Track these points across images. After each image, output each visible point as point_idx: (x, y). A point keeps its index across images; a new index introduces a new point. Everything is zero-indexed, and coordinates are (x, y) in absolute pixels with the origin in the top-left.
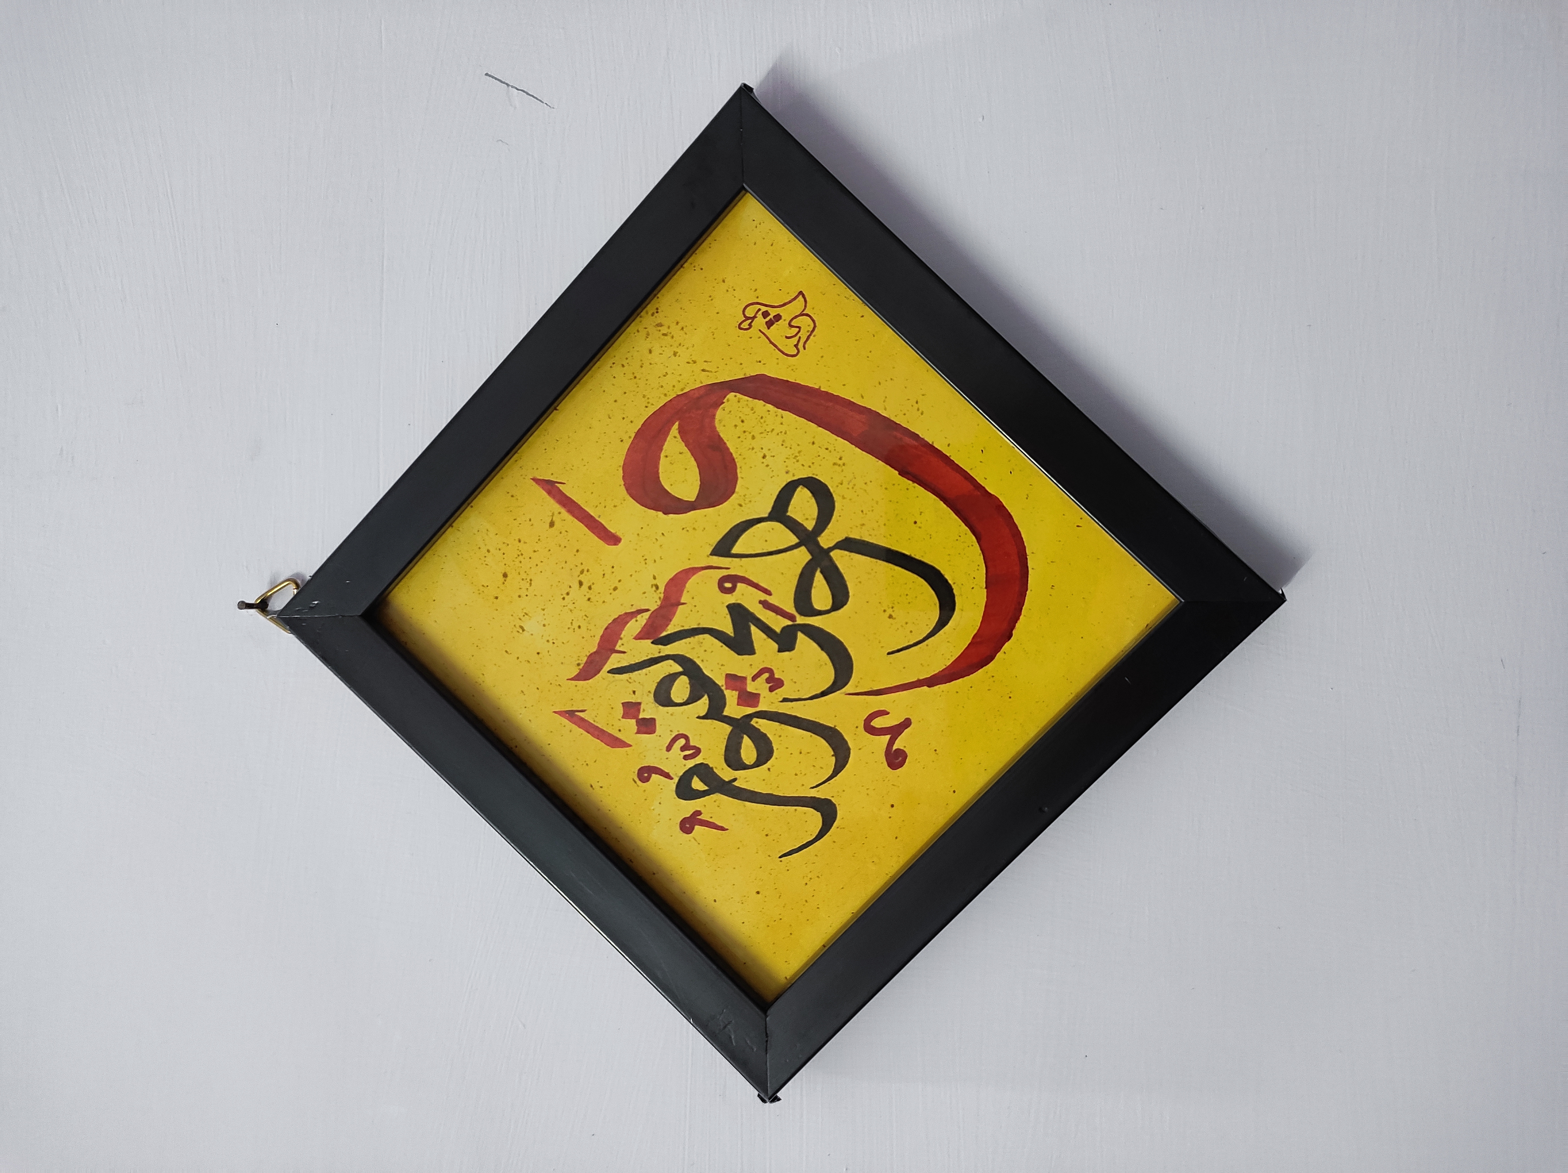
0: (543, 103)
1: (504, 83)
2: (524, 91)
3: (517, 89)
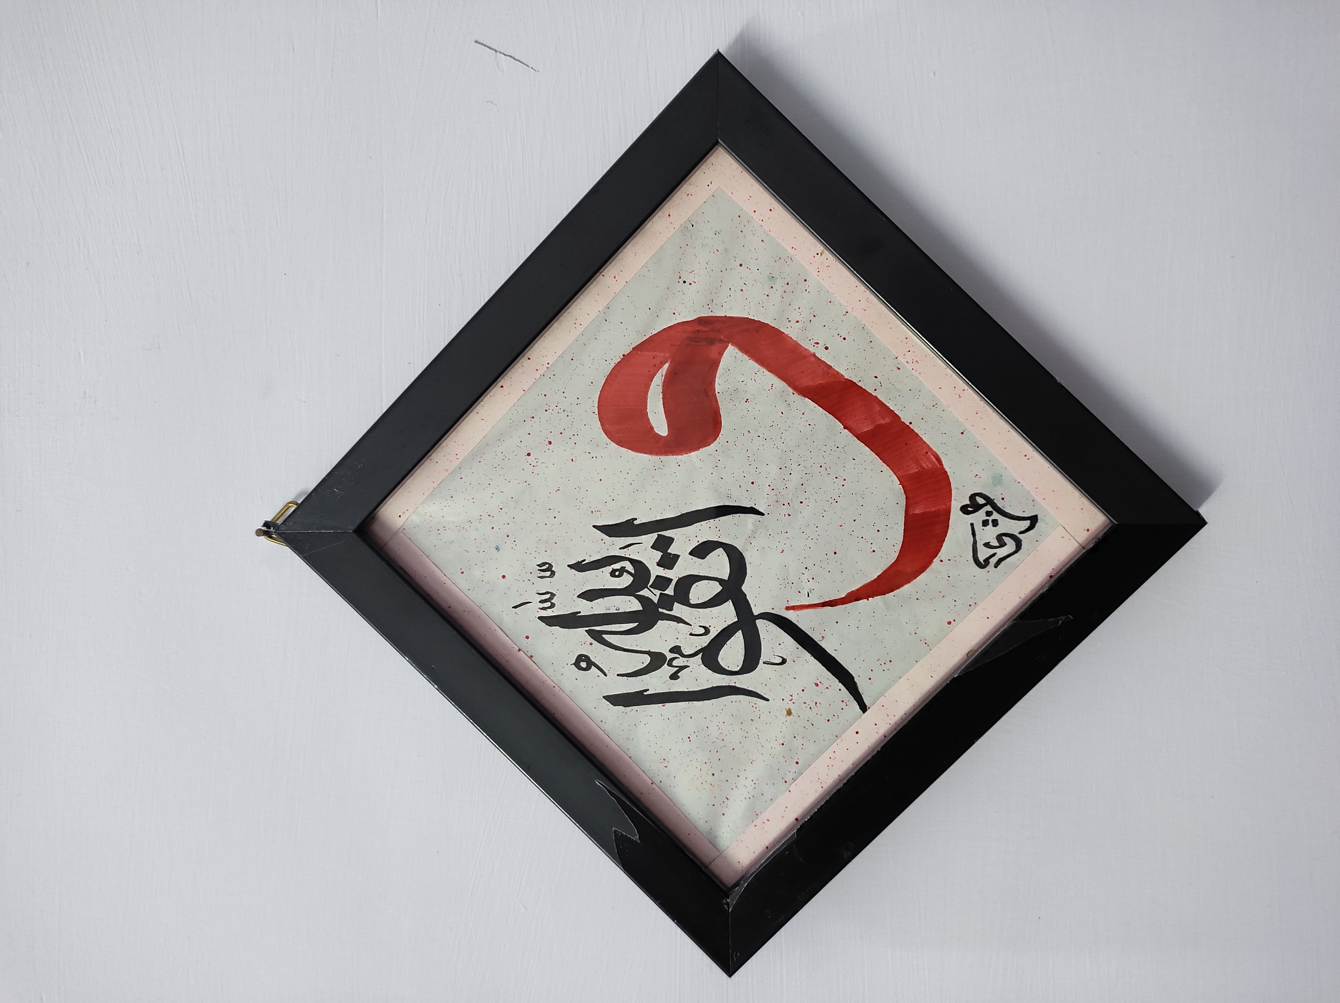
0: (529, 67)
1: (492, 49)
2: (511, 56)
3: (504, 55)
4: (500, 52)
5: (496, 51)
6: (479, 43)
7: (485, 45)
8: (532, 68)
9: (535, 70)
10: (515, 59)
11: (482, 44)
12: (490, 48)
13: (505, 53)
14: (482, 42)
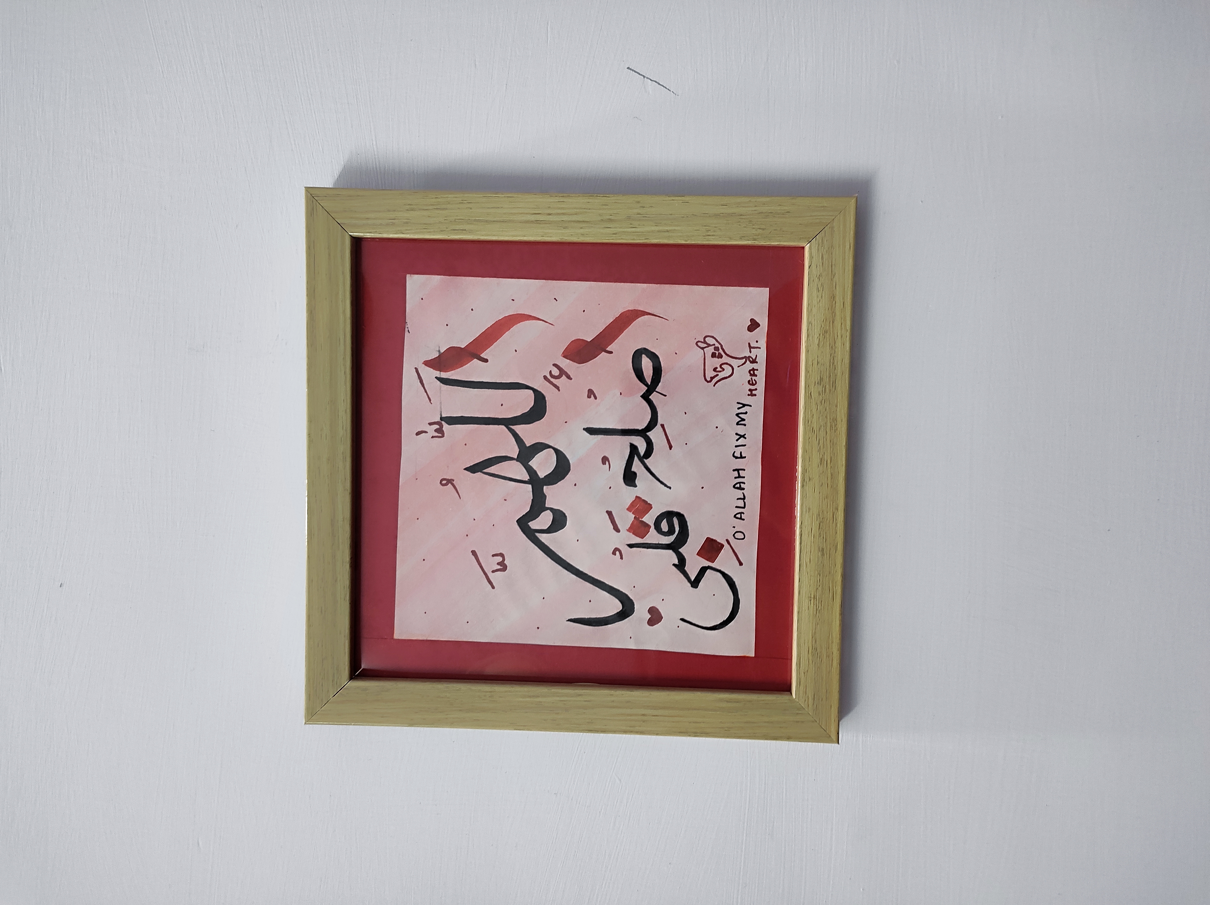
0: (670, 91)
1: (641, 75)
2: (656, 82)
3: (651, 80)
4: (647, 78)
5: (644, 77)
6: (631, 69)
7: (635, 72)
8: (673, 92)
9: (676, 94)
10: (659, 84)
11: (633, 70)
12: (639, 74)
13: (652, 79)
14: (633, 68)
